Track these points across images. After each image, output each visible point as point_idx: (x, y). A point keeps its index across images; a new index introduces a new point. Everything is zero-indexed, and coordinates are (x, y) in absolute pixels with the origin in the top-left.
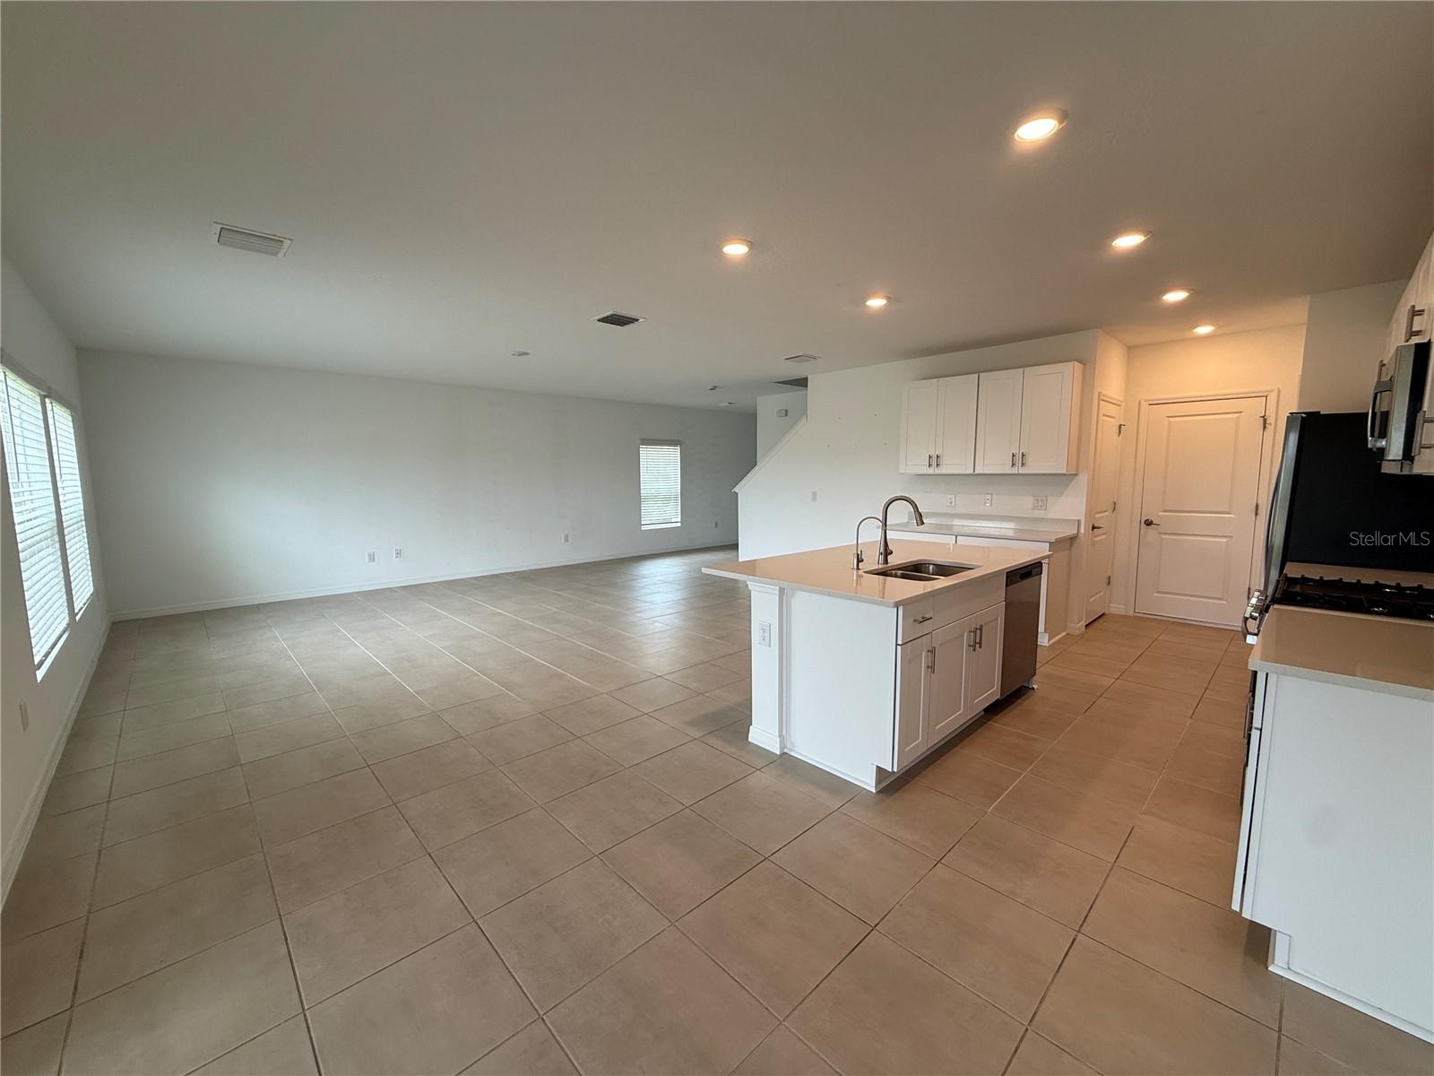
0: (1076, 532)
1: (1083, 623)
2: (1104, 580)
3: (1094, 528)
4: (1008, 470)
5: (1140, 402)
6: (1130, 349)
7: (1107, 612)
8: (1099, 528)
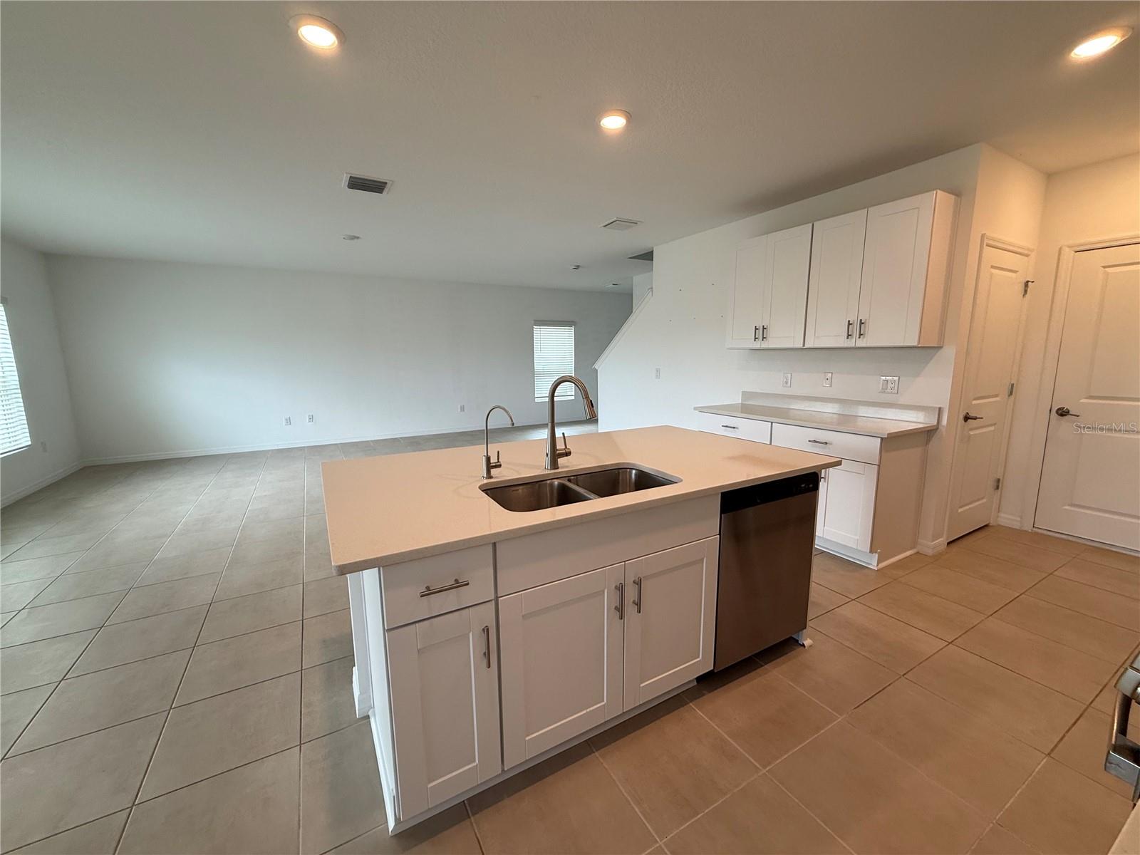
0: (935, 423)
1: (943, 541)
2: (991, 483)
3: (967, 418)
4: (842, 342)
5: (1060, 249)
6: (1051, 178)
7: (992, 523)
8: (975, 418)
